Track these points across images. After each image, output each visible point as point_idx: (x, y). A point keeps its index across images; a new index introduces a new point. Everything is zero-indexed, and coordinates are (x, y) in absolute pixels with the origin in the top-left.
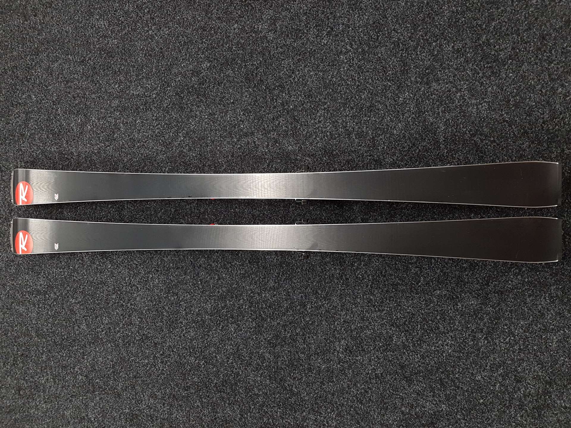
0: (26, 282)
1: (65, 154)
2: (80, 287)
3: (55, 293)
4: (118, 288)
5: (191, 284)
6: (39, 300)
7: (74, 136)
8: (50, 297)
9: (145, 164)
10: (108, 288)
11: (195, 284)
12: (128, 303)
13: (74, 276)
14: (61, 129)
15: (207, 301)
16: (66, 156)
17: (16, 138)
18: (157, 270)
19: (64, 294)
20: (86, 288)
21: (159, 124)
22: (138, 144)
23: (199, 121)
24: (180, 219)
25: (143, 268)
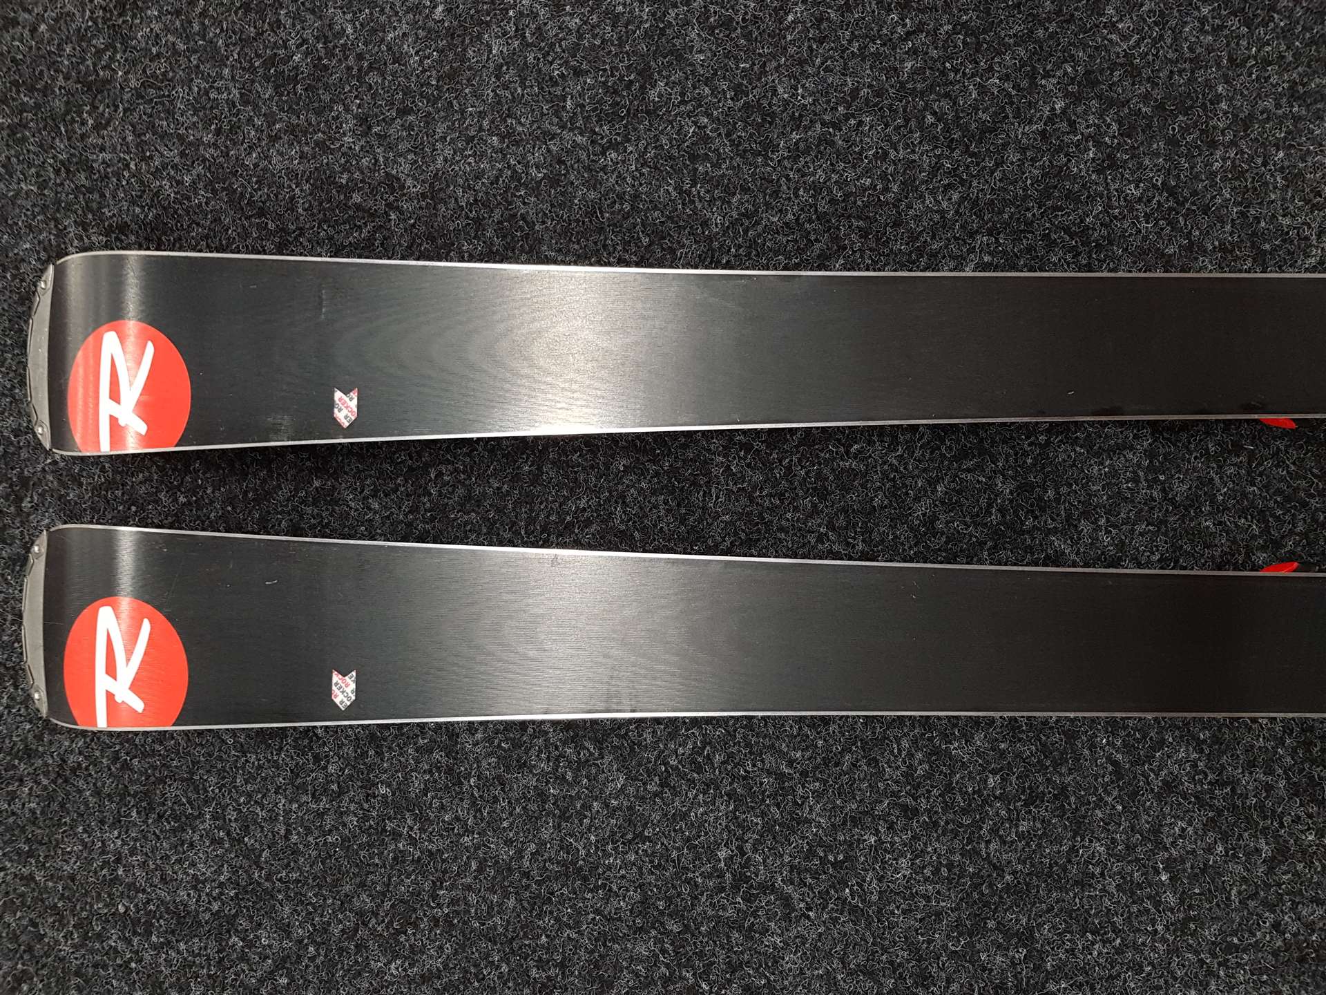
0: (106, 863)
1: (347, 190)
2: (434, 897)
3: (285, 930)
4: (669, 900)
5: (1112, 888)
6: (186, 965)
7: (407, 92)
8: (250, 945)
9: (836, 239)
10: (607, 900)
11: (1139, 886)
12: (730, 981)
13: (396, 835)
14: (330, 54)
15: (1210, 973)
16: (356, 198)
17: (58, 104)
18: (905, 808)
19: (336, 930)
20: (472, 899)
21: (919, 29)
22: (795, 136)
23: (1162, 14)
24: (1049, 532)
25: (818, 795)
